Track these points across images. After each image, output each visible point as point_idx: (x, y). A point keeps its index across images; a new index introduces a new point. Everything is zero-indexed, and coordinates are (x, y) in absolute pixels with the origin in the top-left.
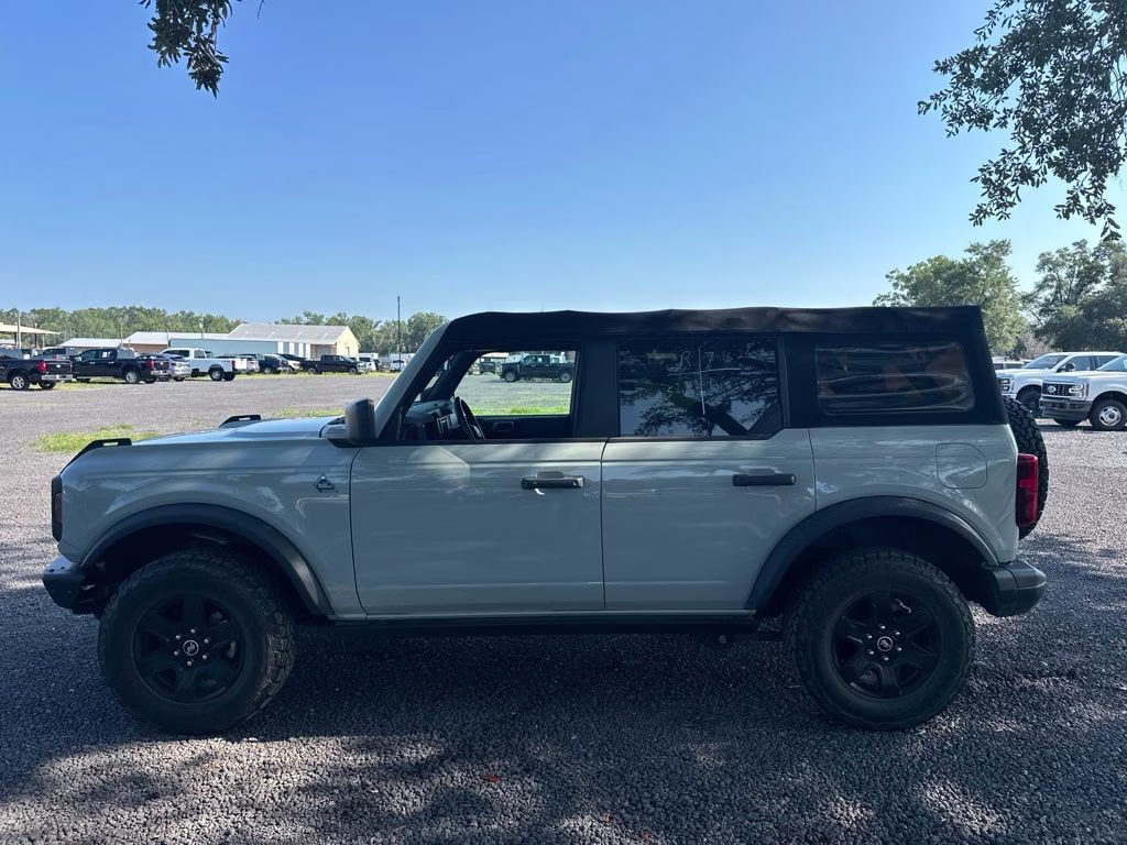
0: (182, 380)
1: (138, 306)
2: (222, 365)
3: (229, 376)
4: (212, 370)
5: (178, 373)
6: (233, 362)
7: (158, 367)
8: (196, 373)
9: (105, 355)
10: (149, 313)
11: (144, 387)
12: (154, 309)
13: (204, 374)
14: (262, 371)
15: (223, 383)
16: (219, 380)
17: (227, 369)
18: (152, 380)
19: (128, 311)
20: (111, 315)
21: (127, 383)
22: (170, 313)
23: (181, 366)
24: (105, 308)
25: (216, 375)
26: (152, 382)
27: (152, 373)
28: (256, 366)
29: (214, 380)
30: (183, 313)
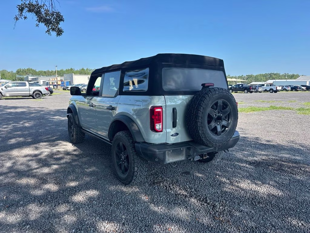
0: (261, 92)
1: (272, 73)
2: (273, 88)
3: (276, 91)
4: (270, 90)
5: (260, 90)
6: (277, 88)
7: (253, 89)
8: (266, 91)
9: (240, 86)
10: (275, 74)
11: (249, 94)
12: (277, 73)
13: (268, 91)
14: (292, 90)
15: (274, 93)
16: (272, 92)
17: (275, 89)
18: (251, 92)
19: (270, 74)
20: (265, 76)
21: (245, 93)
22: (281, 74)
23: (261, 88)
24: (264, 74)
25: (271, 91)
26: (251, 93)
27: (251, 90)
28: (289, 89)
29: (270, 93)
30: (285, 74)
